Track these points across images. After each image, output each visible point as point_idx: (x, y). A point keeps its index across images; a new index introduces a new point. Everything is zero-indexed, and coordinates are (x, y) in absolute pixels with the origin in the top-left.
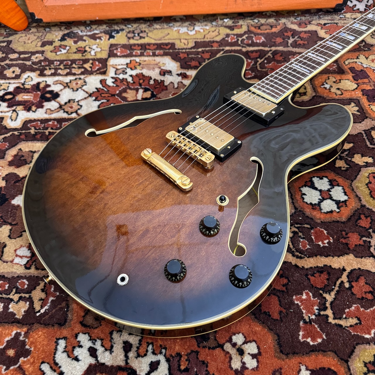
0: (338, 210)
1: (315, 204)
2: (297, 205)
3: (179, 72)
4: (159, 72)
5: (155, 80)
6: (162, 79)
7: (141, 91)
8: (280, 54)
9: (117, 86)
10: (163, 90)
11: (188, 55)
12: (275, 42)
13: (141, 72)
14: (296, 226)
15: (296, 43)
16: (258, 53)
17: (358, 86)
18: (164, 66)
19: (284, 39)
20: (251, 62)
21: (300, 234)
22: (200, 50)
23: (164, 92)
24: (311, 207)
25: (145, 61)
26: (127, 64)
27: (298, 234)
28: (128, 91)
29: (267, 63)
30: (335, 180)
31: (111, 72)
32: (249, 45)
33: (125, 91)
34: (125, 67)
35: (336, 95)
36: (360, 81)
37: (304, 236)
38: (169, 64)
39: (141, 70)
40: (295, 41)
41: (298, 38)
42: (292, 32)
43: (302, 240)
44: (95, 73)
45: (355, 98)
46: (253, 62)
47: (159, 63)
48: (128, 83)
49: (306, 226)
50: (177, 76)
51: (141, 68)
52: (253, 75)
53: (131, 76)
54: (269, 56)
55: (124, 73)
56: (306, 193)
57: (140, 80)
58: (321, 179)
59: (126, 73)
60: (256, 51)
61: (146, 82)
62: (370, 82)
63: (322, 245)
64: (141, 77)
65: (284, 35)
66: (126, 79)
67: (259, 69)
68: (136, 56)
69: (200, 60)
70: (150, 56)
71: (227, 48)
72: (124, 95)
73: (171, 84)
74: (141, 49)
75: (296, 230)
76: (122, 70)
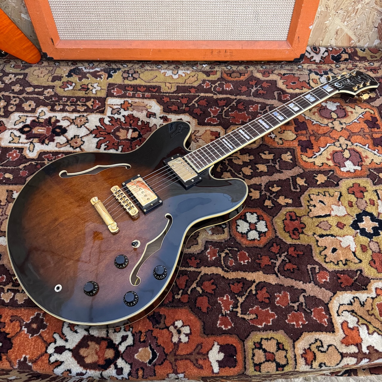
0: (259, 239)
1: (244, 233)
2: (232, 233)
3: (162, 116)
4: (146, 115)
5: (142, 121)
6: (148, 121)
7: (131, 131)
8: (242, 103)
9: (112, 125)
10: (147, 131)
11: (170, 99)
12: (240, 90)
13: (131, 113)
14: (228, 249)
15: (257, 92)
16: (225, 102)
17: (297, 137)
18: (150, 109)
19: (248, 88)
20: (219, 110)
21: (230, 255)
22: (180, 95)
24: (241, 235)
25: (136, 102)
26: (121, 104)
28: (121, 130)
29: (230, 111)
30: (262, 216)
31: (108, 112)
32: (220, 93)
33: (118, 130)
34: (119, 107)
35: (278, 144)
36: (299, 132)
37: (232, 257)
38: (154, 107)
39: (132, 111)
40: (257, 91)
41: (260, 87)
42: (256, 81)
43: (230, 259)
44: (95, 112)
45: (292, 148)
47: (147, 105)
48: (121, 122)
49: (235, 249)
50: (160, 119)
51: (132, 110)
52: (218, 122)
53: (124, 116)
54: (234, 105)
55: (119, 113)
56: (240, 225)
57: (130, 120)
58: (252, 214)
59: (120, 113)
60: (224, 99)
61: (135, 123)
62: (307, 133)
63: (243, 264)
64: (132, 118)
65: (249, 84)
66: (120, 119)
67: (224, 117)
68: (129, 97)
69: (179, 105)
70: (140, 98)
71: (202, 94)
72: (118, 133)
73: (154, 126)
74: (133, 91)
75: (228, 251)
76: (117, 110)
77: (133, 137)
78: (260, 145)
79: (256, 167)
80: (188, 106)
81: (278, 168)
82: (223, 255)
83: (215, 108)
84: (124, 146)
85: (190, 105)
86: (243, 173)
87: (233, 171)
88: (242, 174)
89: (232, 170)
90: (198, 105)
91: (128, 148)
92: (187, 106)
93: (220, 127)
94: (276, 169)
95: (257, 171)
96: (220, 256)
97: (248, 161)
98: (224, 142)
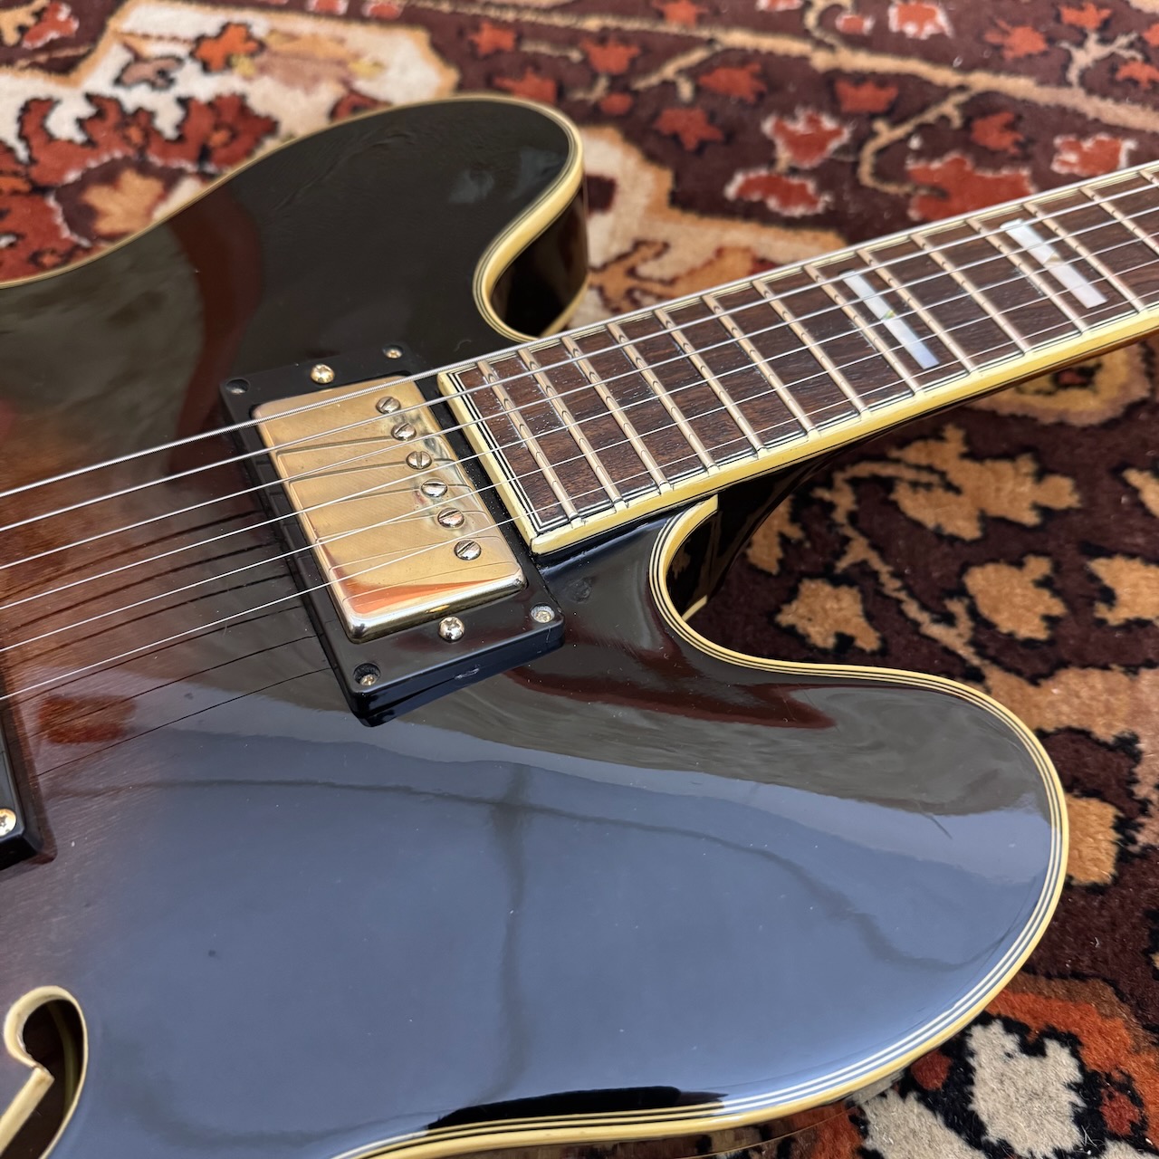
8: (1005, 117)
9: (90, 143)
11: (519, 39)
12: (998, 48)
13: (241, 87)
15: (1114, 70)
16: (890, 93)
18: (370, 78)
19: (1051, 40)
20: (836, 133)
22: (593, 24)
25: (294, 38)
26: (200, 40)
28: (128, 177)
29: (919, 154)
30: (1126, 1086)
31: (99, 75)
32: (856, 41)
33: (108, 176)
38: (402, 70)
39: (248, 78)
40: (1112, 63)
41: (1131, 46)
42: (1105, 13)
44: (22, 63)
46: (846, 135)
48: (150, 133)
51: (251, 72)
52: (820, 208)
53: (184, 102)
54: (944, 119)
55: (160, 82)
57: (217, 127)
58: (1034, 1048)
59: (170, 82)
60: (881, 80)
61: (241, 144)
64: (229, 118)
65: (1058, 18)
66: (152, 116)
67: (867, 180)
68: (261, 6)
70: (330, 15)
71: (738, 38)
76: (162, 64)
78: (1133, 408)
79: (1093, 578)
80: (626, 89)
83: (813, 121)
85: (641, 84)
86: (973, 612)
87: (891, 586)
88: (965, 624)
89: (884, 569)
90: (698, 90)
92: (619, 83)
95: (1102, 611)
97: (1030, 518)
98: (850, 294)
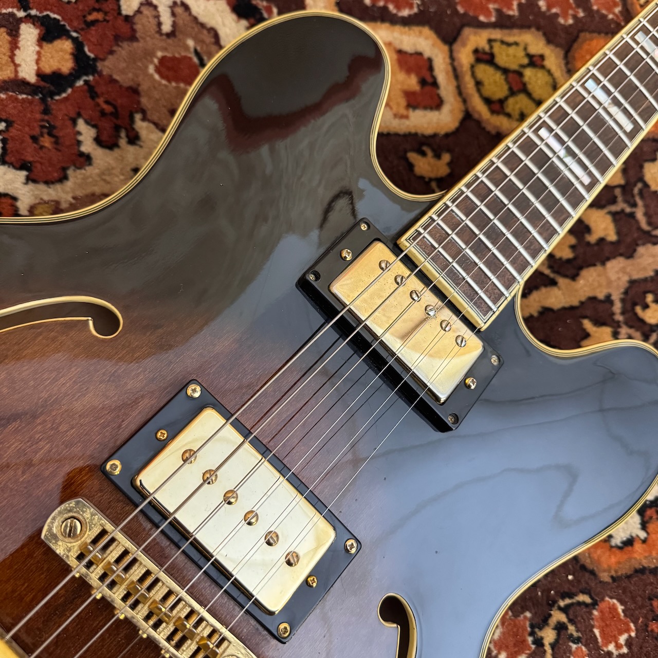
0: (643, 535)
7: (29, 34)
10: (118, 39)
14: (562, 603)
21: (571, 629)
23: (124, 50)
27: (567, 628)
37: (580, 635)
43: (574, 646)
49: (581, 598)
52: (416, 10)
63: (615, 653)
73: (147, 11)
75: (562, 618)
77: (47, 69)
81: (644, 225)
82: (549, 635)
84: (9, 124)
91: (35, 139)
93: (426, 31)
94: (639, 229)
96: (539, 643)
